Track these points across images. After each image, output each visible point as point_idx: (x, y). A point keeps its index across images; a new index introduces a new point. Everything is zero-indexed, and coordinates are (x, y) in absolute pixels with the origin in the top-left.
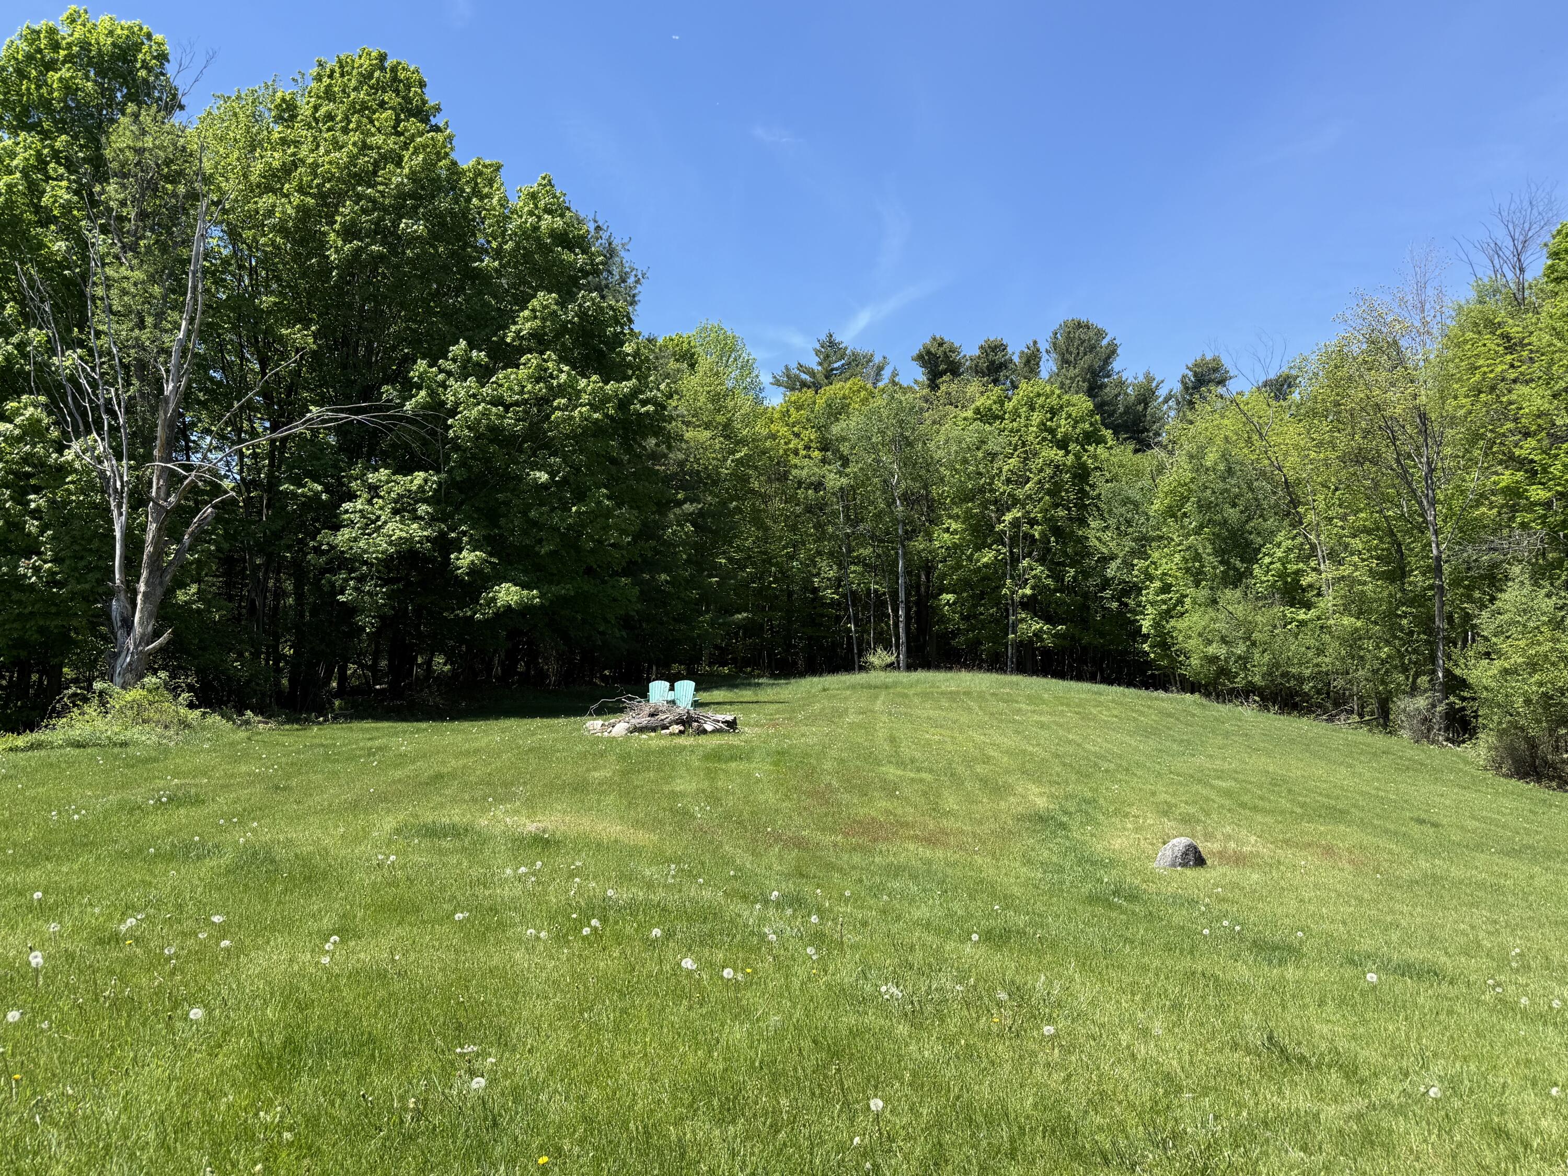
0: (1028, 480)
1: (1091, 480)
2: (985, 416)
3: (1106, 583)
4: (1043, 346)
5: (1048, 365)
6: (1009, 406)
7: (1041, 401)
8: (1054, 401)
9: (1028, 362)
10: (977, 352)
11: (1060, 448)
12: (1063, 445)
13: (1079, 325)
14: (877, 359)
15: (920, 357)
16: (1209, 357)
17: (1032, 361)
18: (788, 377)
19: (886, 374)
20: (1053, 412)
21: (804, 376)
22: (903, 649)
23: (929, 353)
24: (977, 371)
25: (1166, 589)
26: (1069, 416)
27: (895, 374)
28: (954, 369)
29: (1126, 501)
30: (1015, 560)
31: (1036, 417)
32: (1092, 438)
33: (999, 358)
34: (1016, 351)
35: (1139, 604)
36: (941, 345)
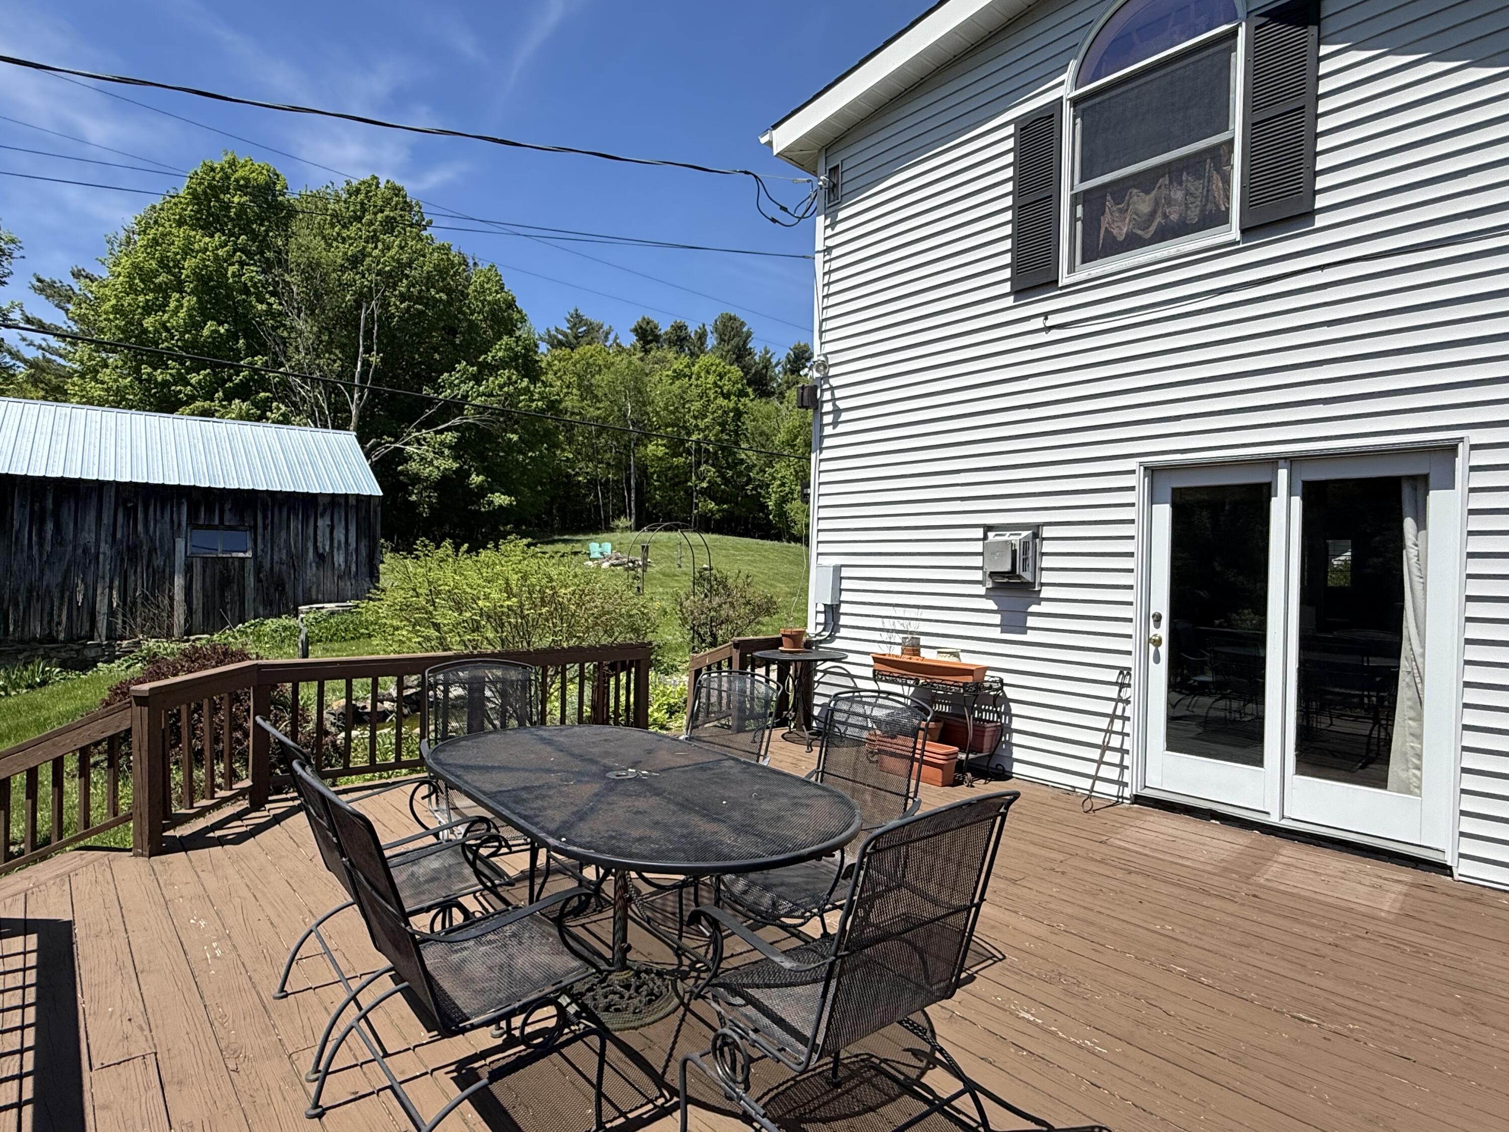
0: (706, 417)
1: (742, 420)
2: (678, 375)
3: (750, 480)
4: (709, 329)
5: (711, 341)
6: (695, 369)
7: (714, 368)
8: (720, 369)
9: (700, 338)
10: (669, 329)
11: (725, 398)
12: (727, 396)
13: (731, 318)
14: (606, 328)
15: (635, 330)
16: (802, 344)
17: (702, 337)
18: (550, 336)
19: (611, 337)
20: (721, 377)
21: (560, 337)
22: (634, 517)
23: (641, 327)
24: (671, 343)
25: (783, 485)
26: (730, 380)
27: (616, 338)
28: (657, 338)
29: (762, 434)
30: (699, 464)
31: (711, 379)
32: (742, 394)
33: (683, 334)
34: (692, 329)
35: (768, 493)
36: (648, 323)
